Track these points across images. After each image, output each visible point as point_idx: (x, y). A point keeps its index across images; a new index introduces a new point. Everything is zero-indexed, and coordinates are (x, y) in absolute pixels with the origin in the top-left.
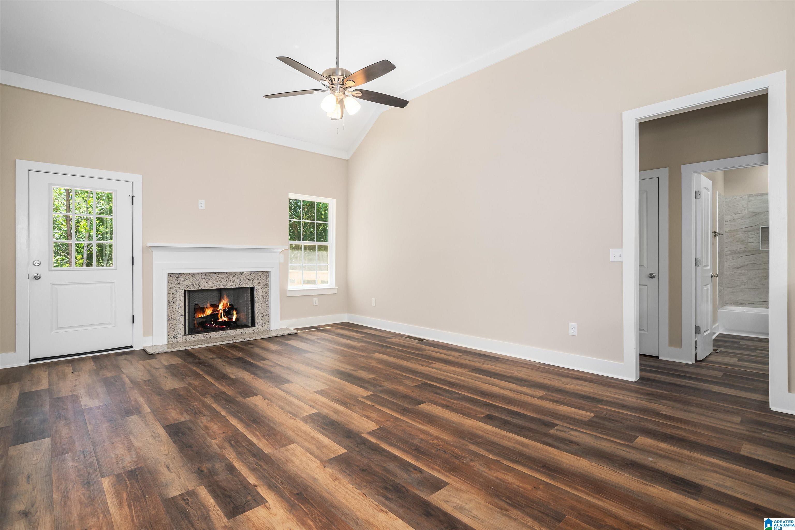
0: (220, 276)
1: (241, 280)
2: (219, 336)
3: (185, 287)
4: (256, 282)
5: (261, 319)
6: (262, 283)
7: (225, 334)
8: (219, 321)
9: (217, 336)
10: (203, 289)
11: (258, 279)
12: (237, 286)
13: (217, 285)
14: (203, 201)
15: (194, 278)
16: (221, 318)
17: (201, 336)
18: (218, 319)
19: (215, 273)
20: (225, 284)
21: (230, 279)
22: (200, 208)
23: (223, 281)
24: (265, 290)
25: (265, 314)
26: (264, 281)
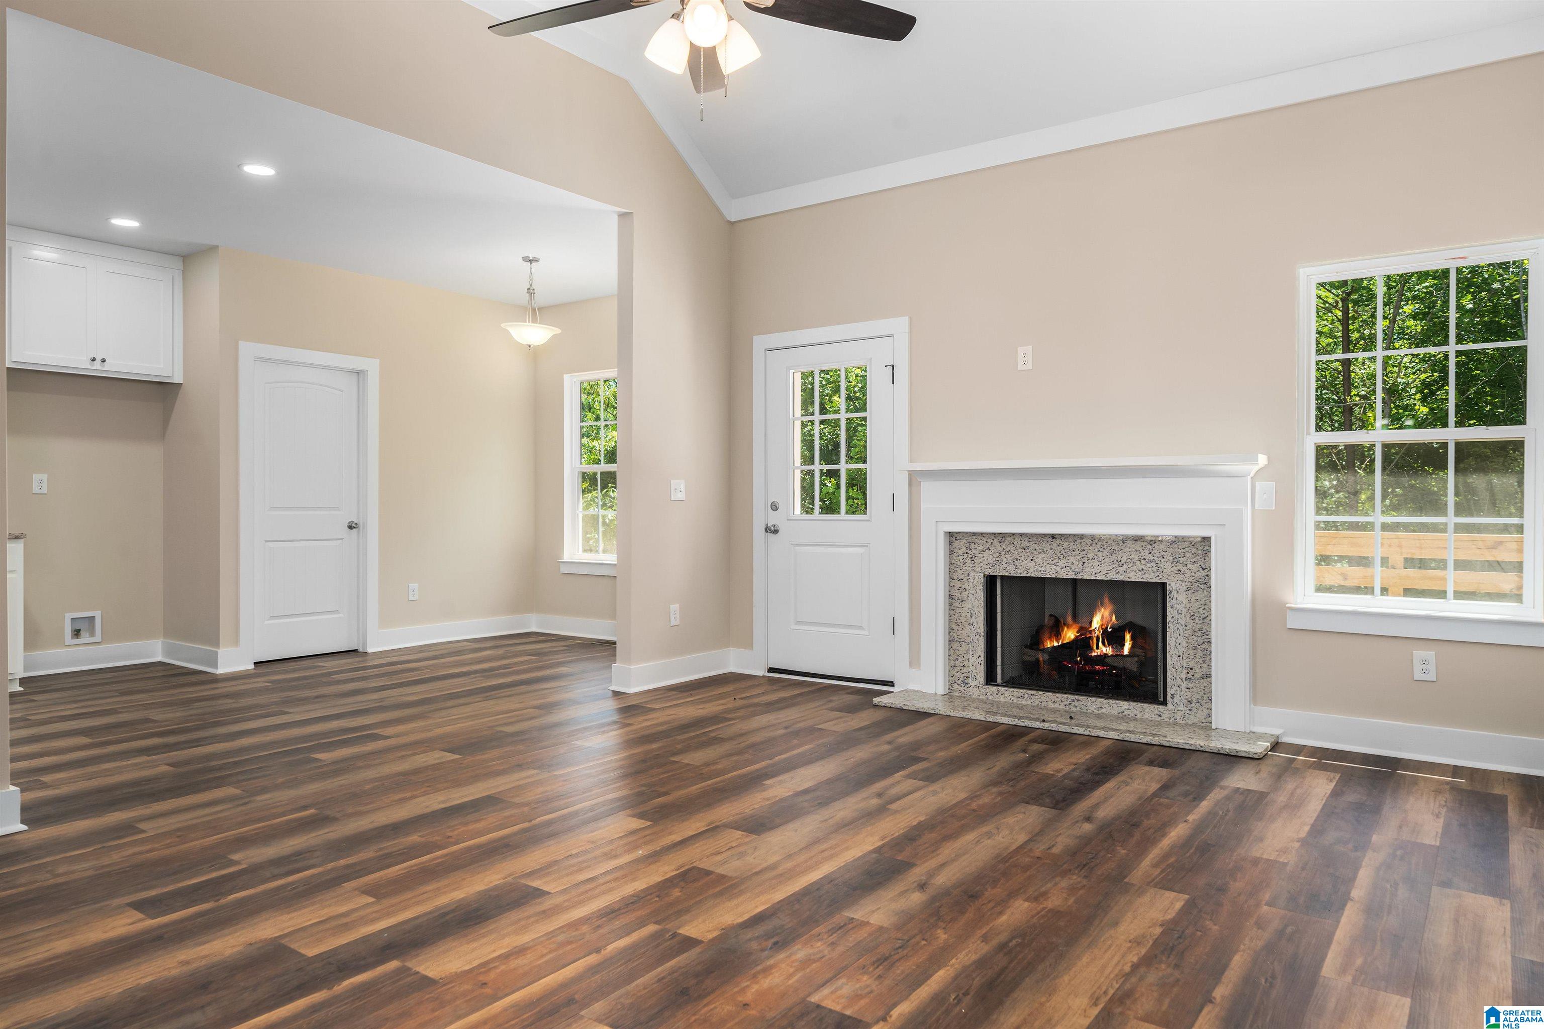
0: (1066, 545)
1: (1124, 560)
2: (1062, 707)
3: (986, 567)
4: (1168, 568)
5: (1184, 685)
6: (1188, 573)
7: (1076, 703)
8: (1093, 654)
9: (1056, 706)
10: (1024, 574)
11: (1176, 561)
12: (1112, 576)
13: (1058, 569)
14: (1028, 349)
15: (1004, 547)
16: (1098, 648)
17: (1019, 695)
18: (1092, 650)
19: (1053, 537)
20: (1077, 567)
21: (1091, 555)
22: (1020, 367)
23: (1072, 559)
24: (1199, 595)
25: (1198, 672)
26: (1194, 567)
